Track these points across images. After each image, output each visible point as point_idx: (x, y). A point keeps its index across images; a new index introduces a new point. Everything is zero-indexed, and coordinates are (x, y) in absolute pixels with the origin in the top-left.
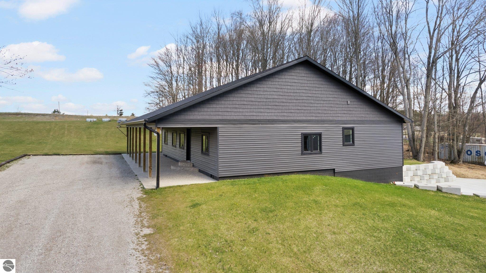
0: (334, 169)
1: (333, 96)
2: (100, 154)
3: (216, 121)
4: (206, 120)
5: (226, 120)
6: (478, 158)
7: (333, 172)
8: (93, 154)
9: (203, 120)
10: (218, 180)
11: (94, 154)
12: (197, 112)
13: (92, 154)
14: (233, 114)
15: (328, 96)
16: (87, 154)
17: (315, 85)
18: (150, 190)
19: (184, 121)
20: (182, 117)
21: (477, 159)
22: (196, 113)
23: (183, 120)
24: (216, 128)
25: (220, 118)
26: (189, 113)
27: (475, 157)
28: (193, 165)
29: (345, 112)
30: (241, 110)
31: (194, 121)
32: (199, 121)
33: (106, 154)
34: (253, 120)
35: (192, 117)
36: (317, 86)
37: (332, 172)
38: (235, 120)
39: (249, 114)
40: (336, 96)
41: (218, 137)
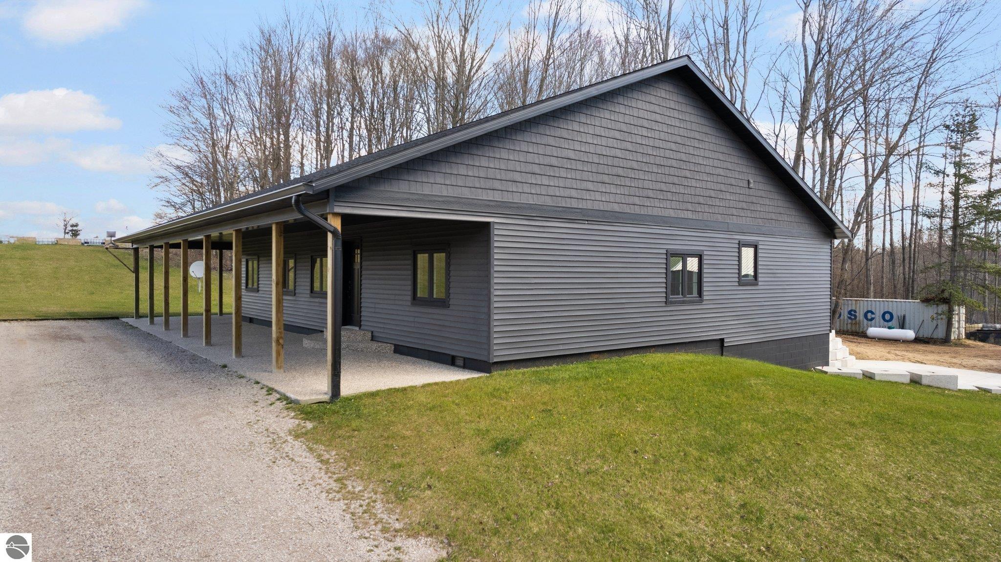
0: (722, 341)
1: (725, 165)
2: (56, 319)
3: (489, 205)
4: (463, 200)
5: (512, 205)
6: (851, 324)
7: (720, 345)
8: (35, 320)
9: (456, 199)
10: (489, 372)
11: (35, 318)
12: (442, 174)
13: (31, 320)
14: (527, 188)
15: (716, 163)
16: (16, 320)
17: (692, 134)
18: (315, 406)
19: (409, 199)
20: (403, 187)
21: (849, 326)
22: (439, 179)
23: (405, 196)
24: (488, 224)
25: (497, 196)
26: (421, 177)
27: (846, 322)
28: (372, 336)
29: (744, 205)
30: (545, 181)
31: (435, 201)
32: (448, 203)
33: (75, 319)
34: (571, 210)
35: (427, 190)
36: (697, 136)
37: (717, 347)
38: (533, 206)
39: (562, 192)
40: (729, 166)
41: (492, 252)
